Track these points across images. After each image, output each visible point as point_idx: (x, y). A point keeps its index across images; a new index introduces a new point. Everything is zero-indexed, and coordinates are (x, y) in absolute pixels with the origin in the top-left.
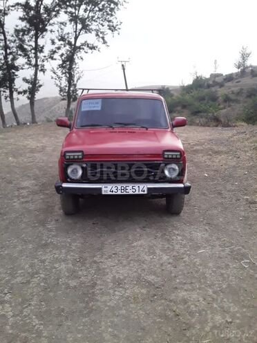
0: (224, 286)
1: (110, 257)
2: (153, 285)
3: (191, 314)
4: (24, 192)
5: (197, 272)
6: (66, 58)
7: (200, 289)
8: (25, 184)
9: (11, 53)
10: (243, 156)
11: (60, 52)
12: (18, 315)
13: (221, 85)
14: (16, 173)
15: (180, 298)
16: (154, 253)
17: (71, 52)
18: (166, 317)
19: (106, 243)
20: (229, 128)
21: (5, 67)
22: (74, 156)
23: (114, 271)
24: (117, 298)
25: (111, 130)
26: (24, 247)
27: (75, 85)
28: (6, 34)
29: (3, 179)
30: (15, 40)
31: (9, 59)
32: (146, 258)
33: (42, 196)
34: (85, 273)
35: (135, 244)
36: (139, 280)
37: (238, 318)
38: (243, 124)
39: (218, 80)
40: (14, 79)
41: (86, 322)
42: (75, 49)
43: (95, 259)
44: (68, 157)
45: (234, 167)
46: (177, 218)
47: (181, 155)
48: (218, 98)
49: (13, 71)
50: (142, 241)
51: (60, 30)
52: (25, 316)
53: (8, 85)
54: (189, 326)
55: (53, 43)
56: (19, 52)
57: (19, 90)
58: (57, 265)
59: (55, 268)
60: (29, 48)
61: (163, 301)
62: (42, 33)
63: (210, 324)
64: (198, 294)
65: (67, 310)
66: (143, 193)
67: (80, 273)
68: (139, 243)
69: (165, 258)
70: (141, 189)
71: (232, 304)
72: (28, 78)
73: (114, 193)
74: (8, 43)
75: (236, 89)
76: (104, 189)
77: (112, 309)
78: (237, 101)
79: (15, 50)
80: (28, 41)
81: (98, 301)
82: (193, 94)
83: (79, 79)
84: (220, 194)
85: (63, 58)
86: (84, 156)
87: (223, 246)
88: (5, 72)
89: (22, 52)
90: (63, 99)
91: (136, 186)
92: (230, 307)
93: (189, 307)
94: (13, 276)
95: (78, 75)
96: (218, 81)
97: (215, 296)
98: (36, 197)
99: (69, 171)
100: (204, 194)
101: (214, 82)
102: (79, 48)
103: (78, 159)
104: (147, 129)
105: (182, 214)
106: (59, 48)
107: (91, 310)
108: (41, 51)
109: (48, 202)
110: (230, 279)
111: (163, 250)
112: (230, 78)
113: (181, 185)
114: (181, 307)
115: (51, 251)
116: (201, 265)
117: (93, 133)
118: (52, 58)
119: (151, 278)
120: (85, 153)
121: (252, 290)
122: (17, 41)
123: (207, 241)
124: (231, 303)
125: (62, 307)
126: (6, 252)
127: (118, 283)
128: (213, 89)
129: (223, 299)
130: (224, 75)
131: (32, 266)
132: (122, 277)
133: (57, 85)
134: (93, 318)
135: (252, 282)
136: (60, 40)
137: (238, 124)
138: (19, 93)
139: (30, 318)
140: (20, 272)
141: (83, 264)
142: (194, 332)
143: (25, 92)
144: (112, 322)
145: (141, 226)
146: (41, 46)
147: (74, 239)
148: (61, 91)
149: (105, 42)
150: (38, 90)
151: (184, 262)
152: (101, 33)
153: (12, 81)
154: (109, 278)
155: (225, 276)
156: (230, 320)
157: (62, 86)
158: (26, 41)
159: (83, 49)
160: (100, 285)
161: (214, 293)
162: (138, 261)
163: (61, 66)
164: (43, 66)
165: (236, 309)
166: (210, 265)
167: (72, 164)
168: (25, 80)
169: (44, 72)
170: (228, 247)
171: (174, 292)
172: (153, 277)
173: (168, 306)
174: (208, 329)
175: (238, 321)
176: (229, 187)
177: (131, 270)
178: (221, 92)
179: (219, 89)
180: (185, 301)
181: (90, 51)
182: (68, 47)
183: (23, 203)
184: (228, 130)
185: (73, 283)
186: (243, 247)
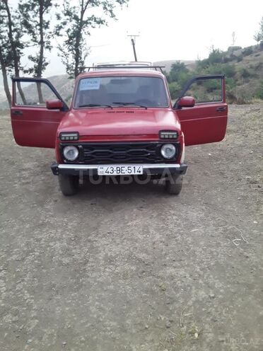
0: (212, 264)
1: (104, 236)
2: (144, 262)
3: (177, 289)
4: (26, 174)
5: (188, 250)
6: (73, 33)
7: (188, 266)
8: (27, 165)
9: (15, 30)
10: (252, 134)
11: (66, 28)
12: (11, 290)
13: (239, 59)
14: (19, 154)
15: (167, 275)
16: (148, 232)
17: (77, 27)
18: (152, 292)
19: (102, 222)
20: (243, 106)
21: (10, 45)
22: (69, 137)
23: (107, 250)
24: (107, 274)
25: (109, 110)
26: (22, 227)
27: (83, 63)
28: (10, 10)
29: (6, 160)
30: (20, 16)
31: (14, 37)
32: (140, 236)
33: (43, 178)
34: (78, 251)
35: (130, 224)
36: (130, 258)
37: (221, 294)
38: (259, 100)
39: (237, 53)
40: (19, 57)
41: (76, 296)
42: (82, 24)
43: (89, 238)
44: (63, 139)
45: (241, 146)
46: (175, 198)
47: (178, 135)
48: (236, 73)
49: (18, 49)
50: (137, 221)
51: (65, 3)
52: (18, 291)
53: (13, 64)
54: (173, 301)
55: (59, 18)
56: (24, 29)
57: (25, 69)
58: (51, 244)
59: (49, 246)
60: (34, 24)
61: (151, 277)
62: (47, 7)
63: (194, 299)
64: (186, 271)
65: (58, 285)
66: (138, 173)
67: (74, 251)
68: (134, 223)
69: (158, 236)
70: (137, 169)
71: (218, 280)
72: (34, 56)
73: (110, 174)
74: (12, 19)
75: (254, 64)
76: (99, 170)
77: (101, 284)
78: (255, 76)
79: (19, 26)
80: (33, 17)
81: (88, 277)
82: (209, 69)
83: (86, 56)
84: (222, 174)
85: (70, 33)
86: (80, 137)
87: (217, 225)
88: (10, 50)
89: (27, 28)
90: (71, 78)
91: (132, 166)
92: (215, 283)
93: (175, 283)
94: (9, 253)
95: (85, 52)
96: (236, 55)
97: (201, 273)
98: (37, 178)
99: (65, 152)
100: (205, 174)
101: (232, 55)
102: (86, 22)
103: (74, 140)
104: (146, 109)
105: (180, 194)
106: (65, 24)
107: (81, 286)
108: (47, 27)
109: (49, 183)
110: (219, 256)
111: (158, 230)
112: (249, 51)
113: (178, 166)
114: (168, 282)
115: (47, 230)
116: (192, 243)
117: (91, 114)
118: (58, 34)
119: (142, 256)
120: (80, 135)
121: (240, 267)
122: (22, 17)
123: (202, 220)
124: (216, 279)
125: (53, 282)
126: (4, 231)
127: (110, 260)
128: (231, 64)
129: (209, 275)
130: (243, 48)
131: (28, 244)
132: (113, 255)
133: (64, 63)
134: (82, 292)
135: (240, 260)
136: (65, 15)
137: (253, 101)
138: (25, 72)
139: (22, 293)
140: (15, 250)
141: (78, 243)
142: (177, 306)
143: (31, 70)
144: (99, 296)
145: (138, 206)
146: (47, 21)
147: (71, 219)
148: (68, 69)
149: (113, 16)
150: (45, 69)
151: (176, 240)
152: (109, 6)
153: (17, 59)
154: (101, 256)
155: (215, 254)
156: (212, 295)
157: (69, 63)
158: (31, 17)
159: (90, 23)
160: (92, 262)
161: (201, 269)
162: (132, 239)
163: (68, 43)
164: (49, 43)
165: (221, 285)
166: (202, 243)
167: (67, 146)
168: (31, 58)
169: (50, 49)
170: (222, 226)
171: (162, 269)
172: (144, 255)
173: (155, 281)
174: (190, 303)
175: (220, 296)
176: (232, 166)
177: (123, 248)
178: (239, 67)
179: (237, 64)
180: (172, 277)
181: (97, 25)
182: (74, 22)
183: (23, 184)
184: (242, 107)
185: (66, 260)
186: (237, 226)
